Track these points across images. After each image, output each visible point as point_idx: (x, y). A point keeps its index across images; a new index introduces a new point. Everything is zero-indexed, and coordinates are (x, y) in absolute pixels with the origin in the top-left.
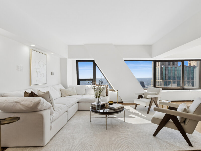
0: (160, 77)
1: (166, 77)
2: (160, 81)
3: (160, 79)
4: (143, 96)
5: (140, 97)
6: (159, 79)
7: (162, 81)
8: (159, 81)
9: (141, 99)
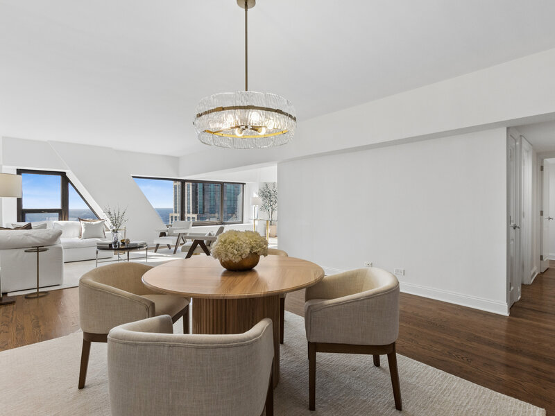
0: (191, 208)
1: (206, 208)
2: (191, 215)
3: (191, 211)
4: (167, 233)
5: (163, 234)
6: (189, 212)
7: (195, 216)
8: (189, 215)
9: (163, 237)
